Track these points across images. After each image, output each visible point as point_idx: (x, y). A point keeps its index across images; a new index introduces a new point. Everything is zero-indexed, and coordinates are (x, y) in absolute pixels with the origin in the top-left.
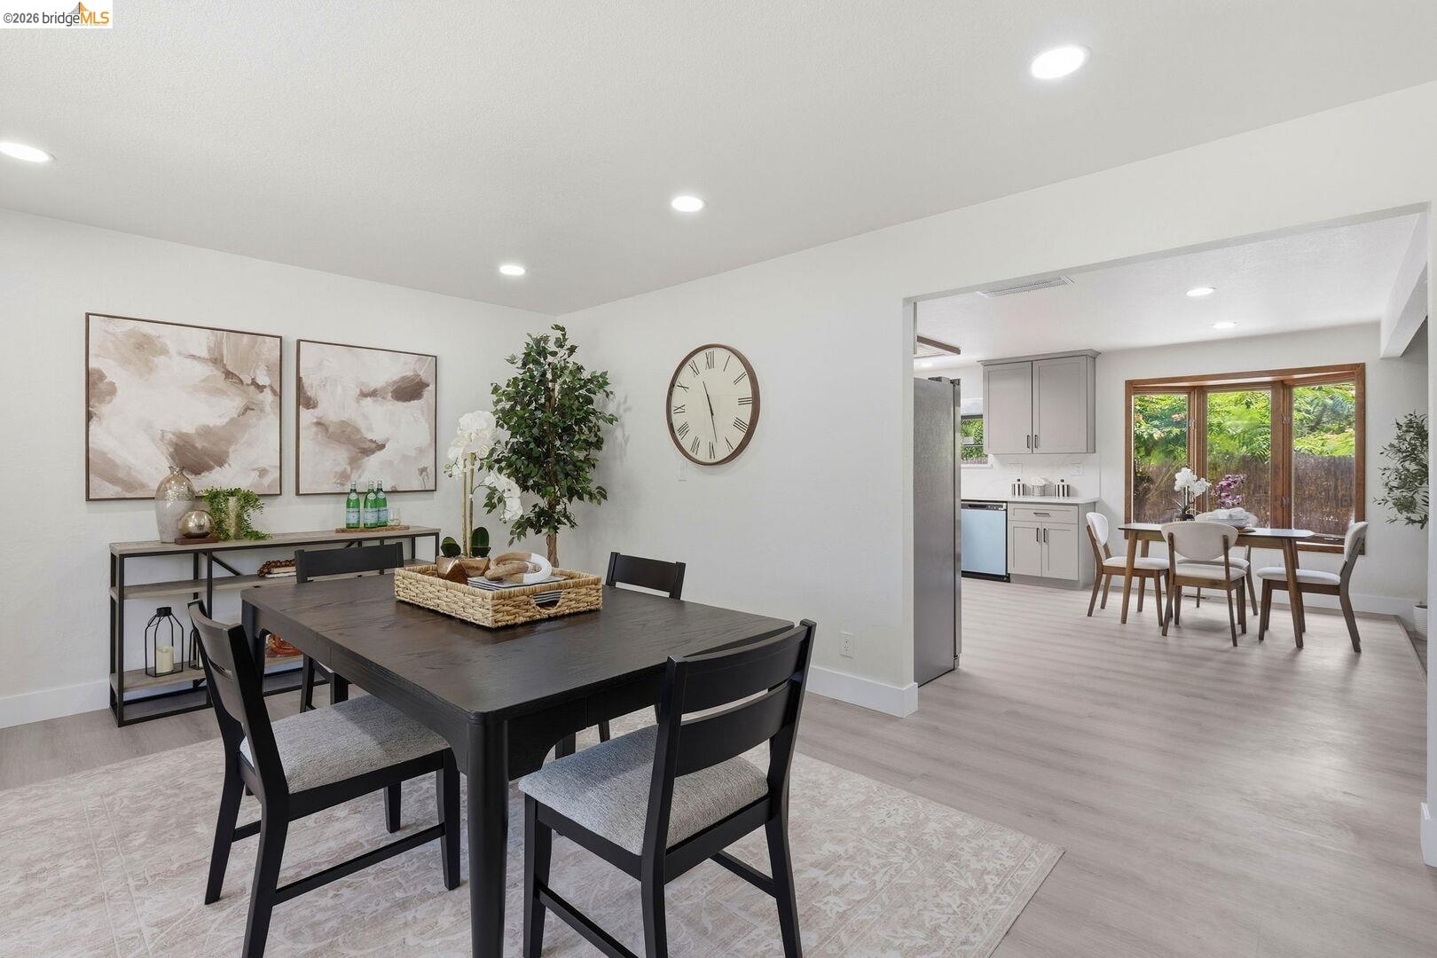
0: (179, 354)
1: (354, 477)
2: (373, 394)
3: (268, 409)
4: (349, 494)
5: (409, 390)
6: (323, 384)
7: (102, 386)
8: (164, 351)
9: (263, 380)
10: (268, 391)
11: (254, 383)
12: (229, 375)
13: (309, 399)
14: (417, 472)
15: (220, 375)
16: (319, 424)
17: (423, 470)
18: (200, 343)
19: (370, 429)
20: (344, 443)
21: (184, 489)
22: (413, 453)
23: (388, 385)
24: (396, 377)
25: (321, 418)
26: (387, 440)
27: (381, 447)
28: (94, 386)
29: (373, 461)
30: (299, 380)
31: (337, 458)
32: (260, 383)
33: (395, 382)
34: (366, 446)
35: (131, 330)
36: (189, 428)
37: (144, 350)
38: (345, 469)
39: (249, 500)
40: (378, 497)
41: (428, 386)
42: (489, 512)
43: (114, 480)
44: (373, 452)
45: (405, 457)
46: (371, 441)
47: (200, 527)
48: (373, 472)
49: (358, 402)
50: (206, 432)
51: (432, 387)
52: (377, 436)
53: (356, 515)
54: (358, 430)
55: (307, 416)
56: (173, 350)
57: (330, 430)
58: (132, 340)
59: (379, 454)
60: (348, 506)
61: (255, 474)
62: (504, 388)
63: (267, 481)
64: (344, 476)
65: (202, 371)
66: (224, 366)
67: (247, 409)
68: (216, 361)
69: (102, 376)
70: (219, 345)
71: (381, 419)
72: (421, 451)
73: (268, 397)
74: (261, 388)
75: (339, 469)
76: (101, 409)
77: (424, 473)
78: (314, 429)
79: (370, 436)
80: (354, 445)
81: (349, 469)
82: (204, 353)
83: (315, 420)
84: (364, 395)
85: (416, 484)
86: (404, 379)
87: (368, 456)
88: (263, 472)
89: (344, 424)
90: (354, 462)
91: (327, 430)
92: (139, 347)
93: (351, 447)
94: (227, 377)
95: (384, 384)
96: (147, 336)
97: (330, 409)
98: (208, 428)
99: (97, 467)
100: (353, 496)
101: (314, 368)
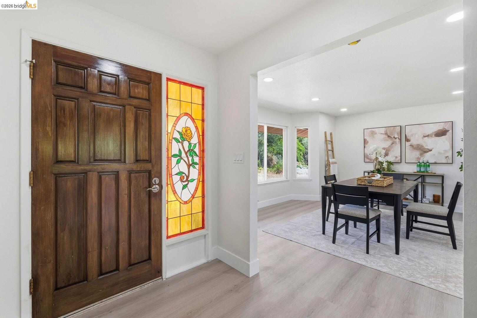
0: (379, 134)
1: (421, 159)
2: (428, 136)
3: (397, 143)
4: (417, 163)
5: (441, 133)
6: (412, 135)
8: (376, 134)
9: (396, 136)
10: (397, 139)
11: (394, 137)
12: (389, 136)
13: (408, 139)
14: (444, 158)
15: (387, 137)
16: (411, 145)
17: (447, 157)
18: (383, 131)
19: (427, 146)
20: (418, 150)
22: (443, 152)
23: (433, 133)
24: (437, 130)
25: (412, 144)
26: (433, 148)
27: (431, 150)
28: (365, 142)
29: (428, 154)
30: (405, 135)
31: (417, 153)
32: (395, 137)
33: (435, 132)
35: (371, 131)
37: (373, 134)
38: (419, 157)
39: (391, 163)
40: (427, 165)
41: (449, 131)
42: (461, 170)
43: (368, 159)
44: (428, 152)
45: (440, 153)
46: (427, 149)
48: (428, 158)
49: (423, 139)
51: (451, 131)
52: (430, 148)
53: (419, 169)
54: (423, 146)
55: (408, 144)
56: (378, 133)
57: (414, 147)
59: (430, 152)
60: (417, 166)
61: (394, 158)
63: (397, 159)
64: (419, 158)
65: (385, 136)
66: (388, 134)
67: (393, 143)
68: (386, 134)
69: (366, 140)
70: (386, 130)
71: (429, 143)
72: (446, 151)
73: (397, 140)
74: (396, 138)
75: (417, 157)
76: (366, 146)
78: (410, 147)
79: (427, 148)
80: (422, 150)
81: (420, 157)
82: (384, 133)
83: (410, 145)
84: (425, 137)
85: (444, 161)
86: (439, 130)
87: (426, 153)
88: (396, 157)
89: (418, 145)
90: (421, 155)
91: (413, 147)
92: (372, 133)
93: (420, 151)
94: (388, 137)
95: (432, 133)
96: (373, 131)
97: (414, 141)
98: (384, 148)
99: (365, 156)
100: (419, 164)
101: (409, 131)
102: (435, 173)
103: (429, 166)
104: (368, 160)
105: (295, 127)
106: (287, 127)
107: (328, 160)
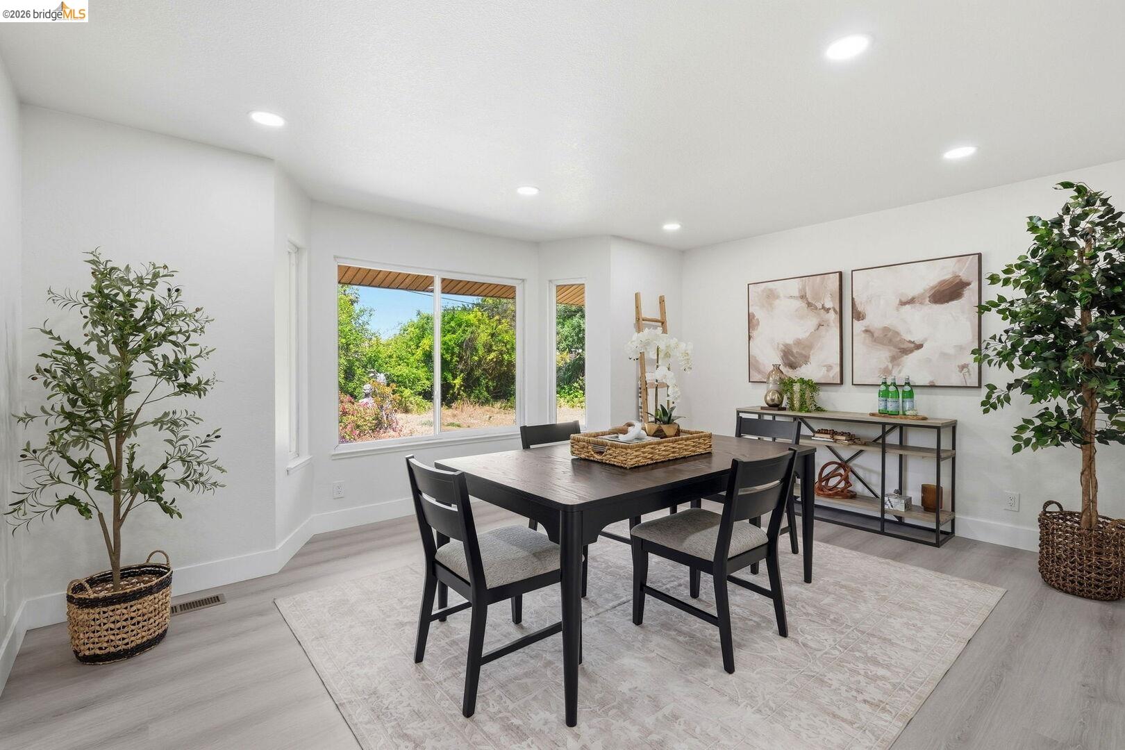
0: (785, 297)
1: (895, 373)
2: (911, 301)
3: (832, 324)
4: (880, 385)
5: (948, 293)
6: (870, 300)
7: (754, 321)
8: (778, 297)
9: (829, 304)
10: (832, 311)
11: (823, 307)
12: (809, 304)
13: (859, 313)
14: (956, 369)
15: (804, 305)
16: (866, 331)
17: (963, 367)
18: (794, 287)
19: (909, 332)
20: (887, 345)
21: (778, 378)
22: (952, 351)
23: (925, 291)
24: (936, 283)
25: (868, 326)
26: (926, 340)
27: (919, 346)
28: (751, 322)
29: (911, 360)
30: (853, 299)
31: (883, 356)
32: (827, 306)
33: (933, 288)
34: (906, 345)
35: (765, 288)
36: (790, 341)
37: (771, 296)
38: (887, 366)
39: (813, 386)
40: (909, 390)
41: (968, 284)
43: (759, 371)
44: (911, 351)
45: (944, 355)
46: (910, 342)
48: (913, 369)
49: (898, 310)
50: (798, 343)
51: (975, 285)
52: (917, 339)
53: (883, 403)
54: (897, 333)
55: (859, 327)
56: (781, 295)
57: (875, 336)
58: (765, 294)
59: (917, 353)
60: (879, 396)
61: (824, 369)
63: (831, 374)
64: (887, 371)
65: (799, 304)
66: (807, 299)
67: (820, 325)
68: (803, 297)
69: (754, 316)
70: (804, 289)
71: (919, 323)
72: (961, 349)
73: (833, 317)
74: (828, 310)
75: (883, 366)
76: (754, 334)
77: (965, 370)
78: (863, 335)
79: (909, 338)
80: (895, 347)
81: (890, 366)
82: (797, 294)
83: (864, 329)
84: (903, 304)
85: (956, 380)
86: (942, 283)
87: (907, 354)
88: (829, 368)
89: (886, 329)
90: (894, 359)
91: (873, 336)
92: (768, 297)
93: (892, 348)
94: (808, 306)
95: (922, 291)
96: (771, 290)
97: (876, 318)
98: (800, 340)
99: (752, 364)
100: (883, 387)
101: (862, 289)
102: (925, 419)
103: (910, 395)
104: (756, 377)
105: (550, 281)
106: (523, 280)
107: (642, 377)
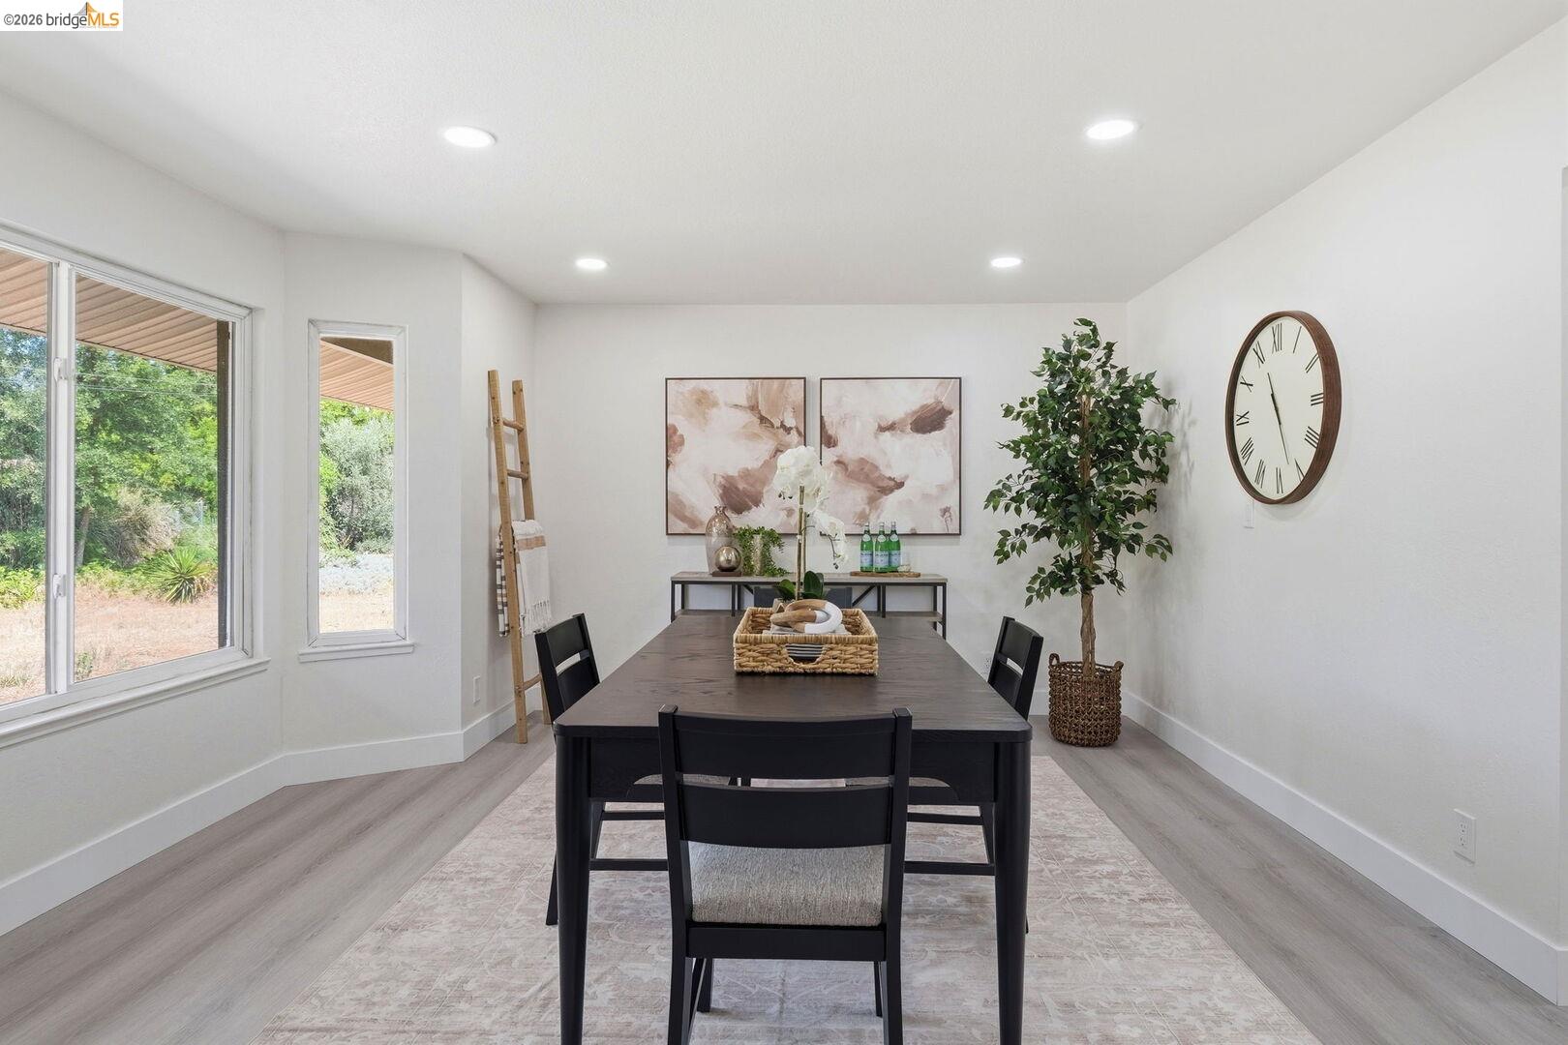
0: (726, 404)
1: (873, 518)
2: (891, 427)
4: (862, 535)
5: (929, 421)
6: (843, 422)
7: (676, 439)
8: (715, 404)
9: (790, 422)
10: (794, 432)
11: (783, 426)
12: (763, 419)
13: (830, 437)
14: (939, 513)
15: (757, 421)
16: (839, 462)
17: (946, 511)
18: (740, 393)
19: (889, 466)
20: (863, 482)
21: (724, 527)
22: (934, 491)
23: (907, 415)
24: (915, 407)
25: (841, 456)
26: (907, 477)
27: (900, 485)
28: (672, 440)
29: (892, 500)
30: (821, 417)
31: (857, 496)
32: (786, 423)
33: (915, 412)
34: (885, 483)
35: (694, 388)
36: (733, 471)
37: (703, 402)
38: (864, 509)
39: (773, 538)
40: (891, 541)
41: (951, 413)
42: (1000, 561)
43: (683, 518)
44: (891, 490)
45: (926, 497)
46: (890, 479)
47: (729, 561)
48: (893, 513)
49: (876, 437)
50: (746, 474)
51: (955, 414)
52: (896, 473)
53: (869, 558)
54: (876, 468)
55: (830, 454)
56: (720, 402)
57: (850, 469)
58: (694, 397)
59: (897, 493)
60: (862, 550)
61: (783, 514)
62: (1018, 409)
63: (794, 520)
64: (863, 517)
65: (748, 417)
66: (759, 411)
67: (777, 450)
68: (753, 408)
69: (675, 430)
70: (755, 392)
71: (900, 455)
72: (943, 489)
73: (794, 438)
74: (788, 430)
75: (859, 509)
76: (675, 458)
77: (947, 514)
78: (835, 467)
79: (888, 474)
80: (873, 484)
81: (867, 509)
82: (744, 402)
83: (835, 459)
84: (882, 429)
85: (938, 526)
86: (923, 408)
87: (886, 495)
88: (787, 513)
89: (862, 461)
90: (872, 501)
91: (847, 469)
92: (699, 402)
93: (869, 486)
94: (761, 423)
95: (903, 416)
96: (704, 392)
97: (850, 447)
98: (748, 470)
99: (673, 507)
100: (866, 538)
101: (835, 402)
102: (919, 575)
103: (898, 545)
104: (679, 526)
106: (251, 310)
107: (506, 528)
